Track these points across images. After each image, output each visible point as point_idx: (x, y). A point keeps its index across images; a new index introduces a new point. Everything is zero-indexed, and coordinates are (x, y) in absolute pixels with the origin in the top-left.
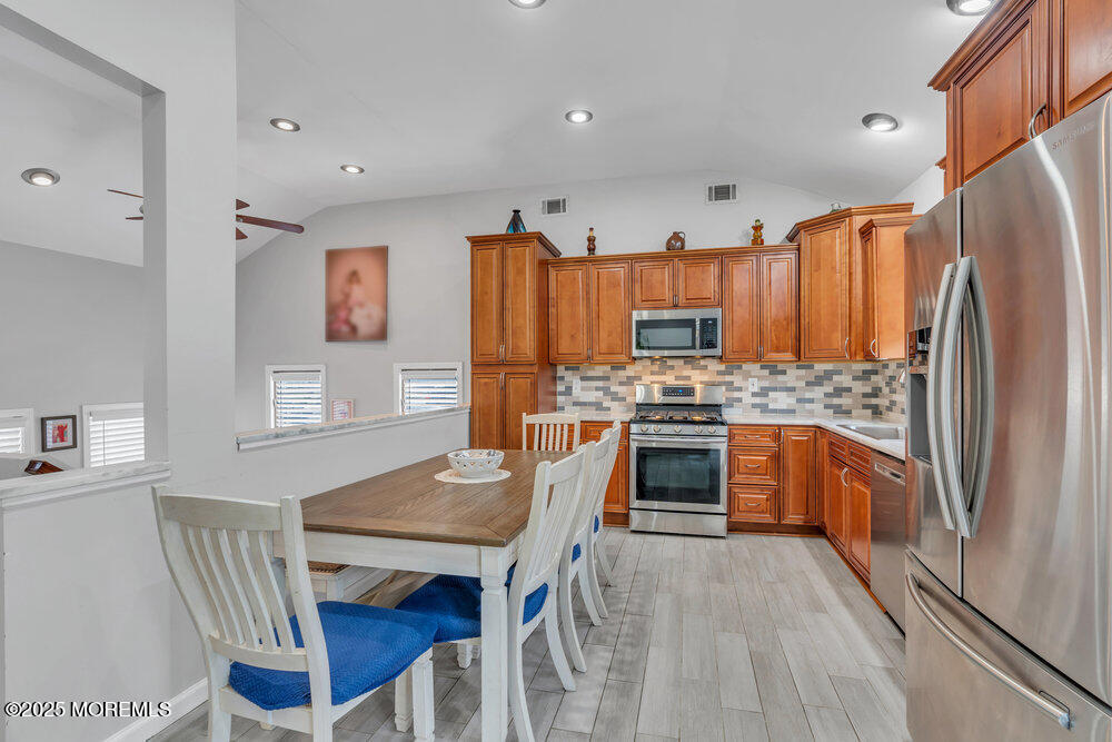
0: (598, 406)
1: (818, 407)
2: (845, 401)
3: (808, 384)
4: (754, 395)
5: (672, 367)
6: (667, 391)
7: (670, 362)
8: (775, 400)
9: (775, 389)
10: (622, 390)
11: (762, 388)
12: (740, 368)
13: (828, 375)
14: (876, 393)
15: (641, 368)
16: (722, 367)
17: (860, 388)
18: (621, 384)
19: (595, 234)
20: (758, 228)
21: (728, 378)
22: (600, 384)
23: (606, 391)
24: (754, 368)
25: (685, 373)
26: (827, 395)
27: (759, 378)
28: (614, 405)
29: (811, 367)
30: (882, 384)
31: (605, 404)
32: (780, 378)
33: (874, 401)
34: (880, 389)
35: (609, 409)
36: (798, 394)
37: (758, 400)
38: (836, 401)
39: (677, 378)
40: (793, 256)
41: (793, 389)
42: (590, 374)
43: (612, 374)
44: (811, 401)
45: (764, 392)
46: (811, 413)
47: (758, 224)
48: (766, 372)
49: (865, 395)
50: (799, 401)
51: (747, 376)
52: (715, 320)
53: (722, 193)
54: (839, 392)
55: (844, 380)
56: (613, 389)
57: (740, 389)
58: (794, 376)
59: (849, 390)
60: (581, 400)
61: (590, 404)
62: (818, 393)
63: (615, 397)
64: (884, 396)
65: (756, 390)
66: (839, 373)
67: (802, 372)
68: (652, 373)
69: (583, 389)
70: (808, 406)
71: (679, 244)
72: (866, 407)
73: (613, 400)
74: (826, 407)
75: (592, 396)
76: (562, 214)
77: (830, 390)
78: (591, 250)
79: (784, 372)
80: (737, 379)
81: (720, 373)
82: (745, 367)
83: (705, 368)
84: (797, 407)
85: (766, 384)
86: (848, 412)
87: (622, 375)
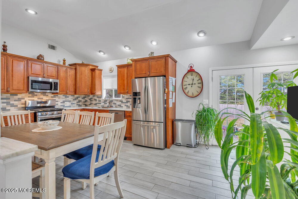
1: (75, 105)
2: (80, 103)
3: (74, 100)
4: (61, 103)
5: (36, 95)
6: (38, 102)
8: (66, 104)
9: (66, 101)
10: (16, 103)
11: (63, 101)
12: (57, 96)
13: (77, 98)
14: (86, 101)
15: (24, 95)
16: (53, 95)
17: (83, 100)
18: (15, 101)
20: (64, 61)
21: (54, 98)
23: (8, 103)
25: (41, 97)
26: (77, 102)
27: (63, 98)
29: (74, 96)
31: (7, 108)
32: (67, 98)
33: (85, 103)
34: (87, 101)
35: (9, 110)
37: (62, 104)
38: (79, 103)
39: (38, 98)
40: (74, 70)
41: (70, 101)
43: (11, 97)
44: (74, 104)
45: (64, 102)
46: (74, 106)
47: (65, 60)
48: (64, 97)
49: (84, 102)
50: (72, 104)
51: (59, 98)
52: (57, 83)
53: (53, 47)
54: (80, 101)
55: (80, 99)
56: (11, 102)
57: (57, 101)
58: (70, 98)
59: (81, 101)
62: (75, 102)
63: (12, 105)
64: (88, 102)
65: (62, 101)
66: (79, 97)
67: (72, 97)
68: (29, 97)
70: (73, 105)
71: (42, 58)
72: (84, 104)
73: (11, 106)
74: (77, 105)
78: (5, 50)
79: (68, 97)
80: (57, 99)
81: (52, 97)
82: (59, 95)
83: (48, 95)
84: (71, 105)
85: (64, 100)
86: (81, 106)
87: (16, 97)
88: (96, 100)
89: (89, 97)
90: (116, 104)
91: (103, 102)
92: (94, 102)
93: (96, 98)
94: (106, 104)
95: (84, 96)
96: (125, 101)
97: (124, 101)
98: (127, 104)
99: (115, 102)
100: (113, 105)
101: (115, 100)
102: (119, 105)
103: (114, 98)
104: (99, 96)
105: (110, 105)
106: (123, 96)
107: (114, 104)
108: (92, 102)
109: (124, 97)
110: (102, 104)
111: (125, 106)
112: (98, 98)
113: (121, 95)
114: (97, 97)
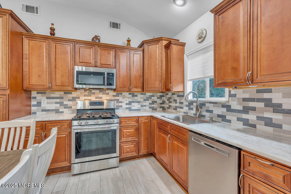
0: (57, 111)
1: (147, 108)
2: (155, 106)
3: (144, 100)
4: (127, 104)
5: (94, 93)
6: (92, 103)
7: (93, 91)
8: (134, 106)
9: (134, 102)
10: (70, 103)
11: (129, 102)
12: (121, 94)
13: (150, 97)
14: (164, 103)
15: (79, 94)
16: (115, 94)
17: (159, 101)
18: (69, 100)
19: (54, 27)
20: (129, 41)
21: (117, 98)
22: (58, 100)
23: (61, 104)
24: (126, 94)
25: (100, 96)
26: (150, 104)
27: (129, 98)
28: (66, 111)
29: (145, 94)
30: (166, 100)
31: (61, 110)
32: (136, 98)
33: (163, 105)
34: (165, 102)
35: (63, 112)
36: (141, 104)
37: (128, 106)
38: (153, 106)
39: (96, 98)
40: (141, 53)
41: (139, 102)
42: (52, 95)
43: (65, 96)
44: (145, 106)
45: (130, 103)
46: (145, 110)
47: (129, 39)
48: (131, 96)
49: (161, 104)
50: (142, 106)
51: (124, 97)
52: (113, 74)
53: (115, 25)
54: (154, 102)
55: (155, 99)
56: (65, 103)
57: (121, 102)
58: (140, 97)
59: (156, 102)
60: (47, 108)
61: (52, 110)
62: (147, 103)
63: (66, 107)
64: (166, 104)
65: (127, 102)
66: (153, 96)
67: (142, 96)
68: (85, 96)
69: (48, 103)
70: (144, 108)
72: (161, 107)
73: (65, 108)
74: (150, 108)
75: (53, 106)
76: (35, 14)
77: (151, 102)
78: (53, 34)
79: (136, 96)
80: (120, 98)
81: (114, 96)
82: (123, 94)
83: (108, 94)
84: (141, 108)
85: (131, 100)
86: (156, 109)
87: (70, 96)
88: (175, 101)
89: (168, 96)
90: (211, 112)
91: (187, 106)
92: (173, 105)
93: (175, 97)
94: (192, 109)
95: (161, 94)
96: (240, 108)
97: (235, 105)
98: (244, 116)
99: (211, 107)
100: (204, 113)
101: (210, 103)
102: (219, 116)
103: (208, 98)
104: (180, 94)
105: (198, 114)
106: (233, 92)
107: (208, 111)
108: (171, 104)
109: (235, 95)
110: (186, 109)
111: (239, 119)
112: (178, 98)
113: (227, 90)
114: (178, 96)
